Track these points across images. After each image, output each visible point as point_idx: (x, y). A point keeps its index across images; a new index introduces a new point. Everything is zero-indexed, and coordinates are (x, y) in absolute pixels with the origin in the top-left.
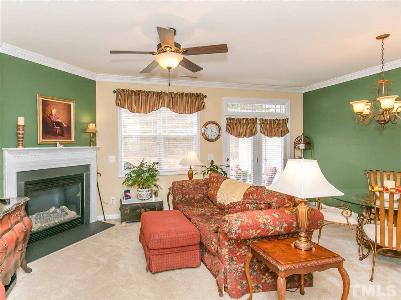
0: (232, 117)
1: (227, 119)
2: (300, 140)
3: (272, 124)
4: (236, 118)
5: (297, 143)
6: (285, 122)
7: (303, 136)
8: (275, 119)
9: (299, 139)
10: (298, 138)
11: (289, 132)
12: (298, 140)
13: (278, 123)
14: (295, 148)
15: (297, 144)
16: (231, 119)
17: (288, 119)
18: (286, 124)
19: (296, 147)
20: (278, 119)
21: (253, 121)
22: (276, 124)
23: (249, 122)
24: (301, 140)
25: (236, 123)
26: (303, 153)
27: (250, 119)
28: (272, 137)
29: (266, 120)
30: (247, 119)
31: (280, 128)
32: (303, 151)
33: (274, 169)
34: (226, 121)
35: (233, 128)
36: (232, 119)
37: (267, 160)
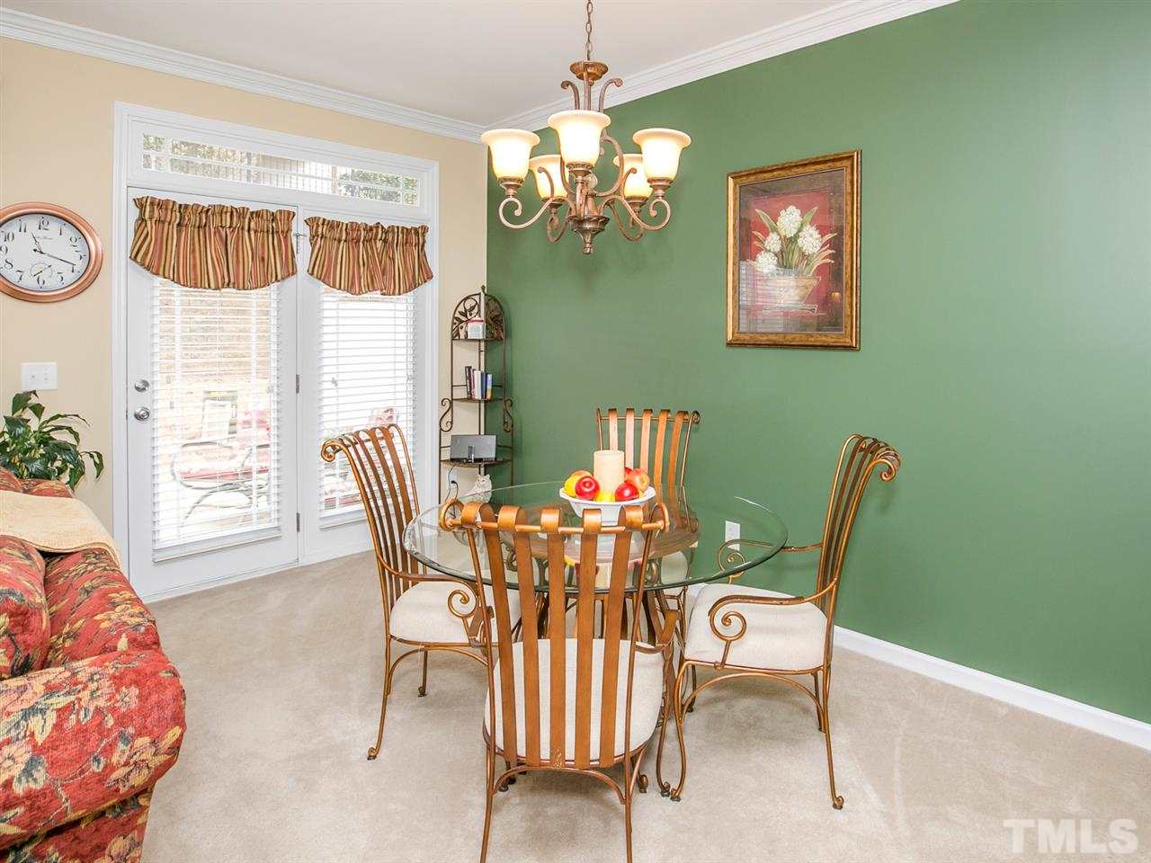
0: (162, 196)
1: (140, 204)
2: (473, 308)
3: (361, 244)
4: (181, 199)
5: (464, 319)
6: (414, 237)
7: (483, 295)
8: (372, 224)
9: (469, 304)
10: (465, 299)
11: (428, 276)
12: (468, 307)
13: (385, 241)
14: (455, 336)
15: (462, 322)
16: (152, 204)
17: (425, 229)
18: (421, 247)
19: (458, 334)
20: (386, 227)
21: (275, 224)
22: (379, 244)
23: (253, 224)
24: (476, 310)
25: (179, 224)
26: (483, 353)
27: (258, 214)
28: (359, 294)
29: (333, 225)
30: (241, 213)
31: (394, 259)
32: (483, 349)
33: (389, 414)
34: (135, 213)
35: (161, 243)
36: (161, 205)
37: (340, 384)
